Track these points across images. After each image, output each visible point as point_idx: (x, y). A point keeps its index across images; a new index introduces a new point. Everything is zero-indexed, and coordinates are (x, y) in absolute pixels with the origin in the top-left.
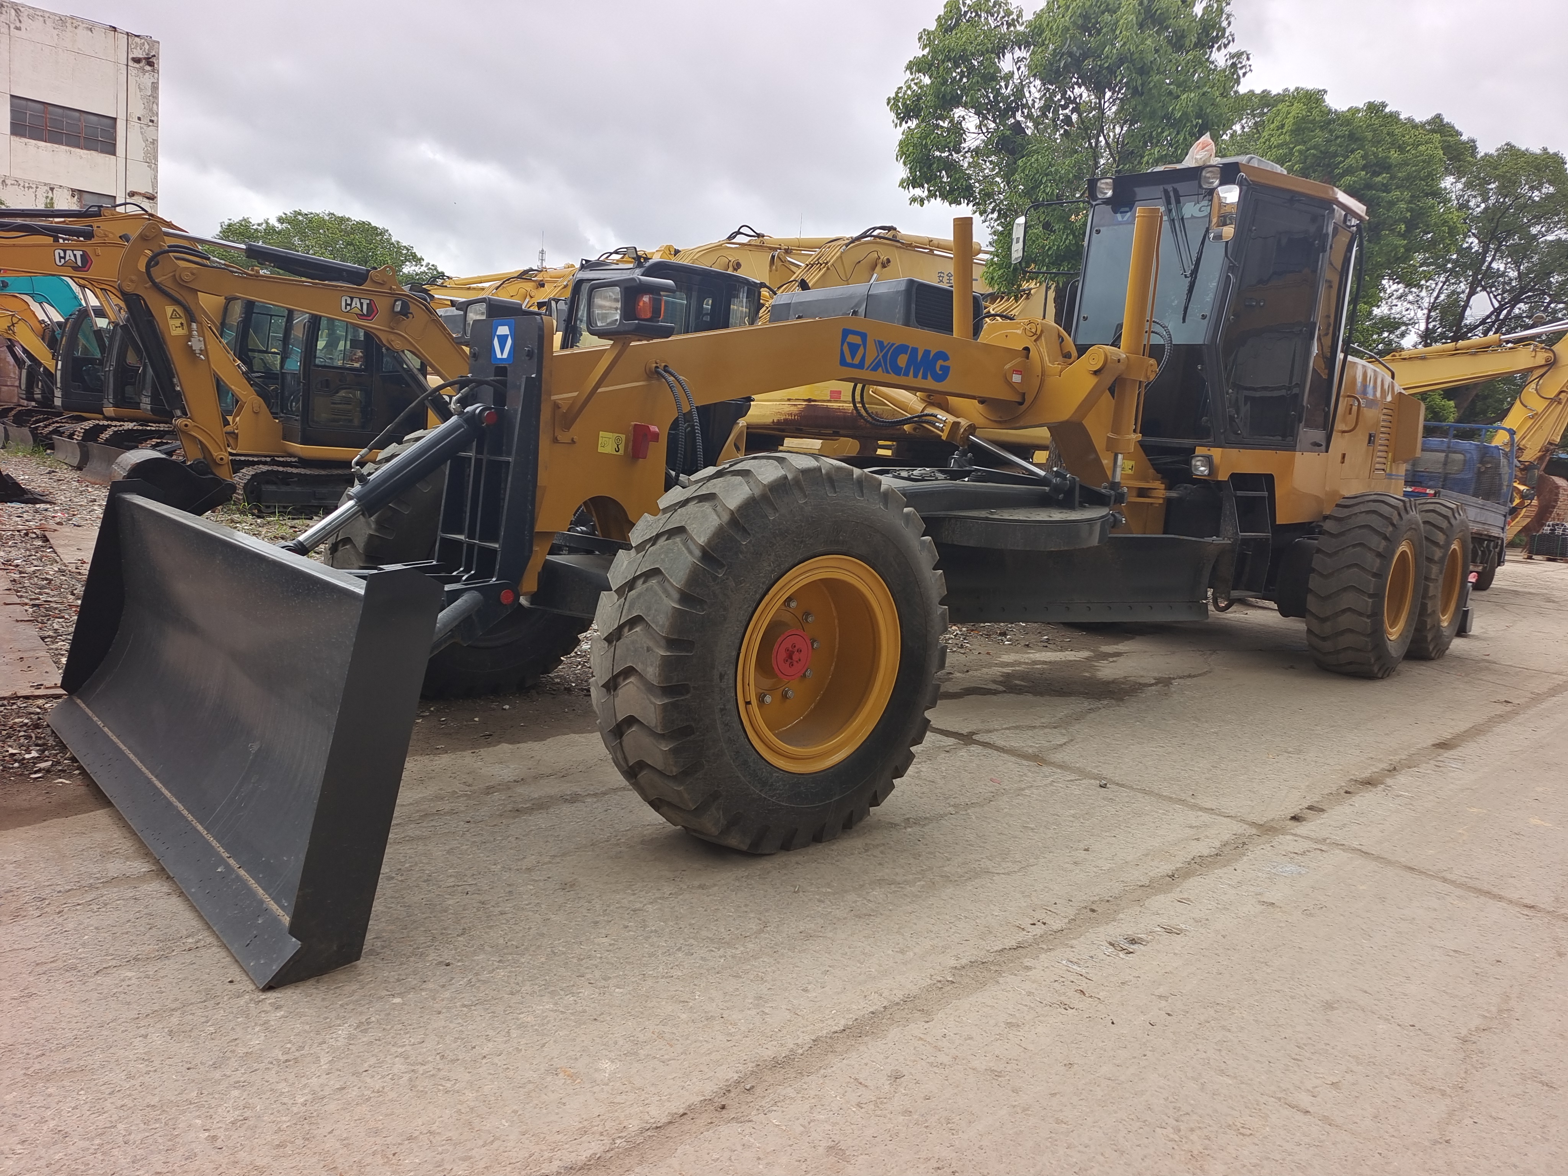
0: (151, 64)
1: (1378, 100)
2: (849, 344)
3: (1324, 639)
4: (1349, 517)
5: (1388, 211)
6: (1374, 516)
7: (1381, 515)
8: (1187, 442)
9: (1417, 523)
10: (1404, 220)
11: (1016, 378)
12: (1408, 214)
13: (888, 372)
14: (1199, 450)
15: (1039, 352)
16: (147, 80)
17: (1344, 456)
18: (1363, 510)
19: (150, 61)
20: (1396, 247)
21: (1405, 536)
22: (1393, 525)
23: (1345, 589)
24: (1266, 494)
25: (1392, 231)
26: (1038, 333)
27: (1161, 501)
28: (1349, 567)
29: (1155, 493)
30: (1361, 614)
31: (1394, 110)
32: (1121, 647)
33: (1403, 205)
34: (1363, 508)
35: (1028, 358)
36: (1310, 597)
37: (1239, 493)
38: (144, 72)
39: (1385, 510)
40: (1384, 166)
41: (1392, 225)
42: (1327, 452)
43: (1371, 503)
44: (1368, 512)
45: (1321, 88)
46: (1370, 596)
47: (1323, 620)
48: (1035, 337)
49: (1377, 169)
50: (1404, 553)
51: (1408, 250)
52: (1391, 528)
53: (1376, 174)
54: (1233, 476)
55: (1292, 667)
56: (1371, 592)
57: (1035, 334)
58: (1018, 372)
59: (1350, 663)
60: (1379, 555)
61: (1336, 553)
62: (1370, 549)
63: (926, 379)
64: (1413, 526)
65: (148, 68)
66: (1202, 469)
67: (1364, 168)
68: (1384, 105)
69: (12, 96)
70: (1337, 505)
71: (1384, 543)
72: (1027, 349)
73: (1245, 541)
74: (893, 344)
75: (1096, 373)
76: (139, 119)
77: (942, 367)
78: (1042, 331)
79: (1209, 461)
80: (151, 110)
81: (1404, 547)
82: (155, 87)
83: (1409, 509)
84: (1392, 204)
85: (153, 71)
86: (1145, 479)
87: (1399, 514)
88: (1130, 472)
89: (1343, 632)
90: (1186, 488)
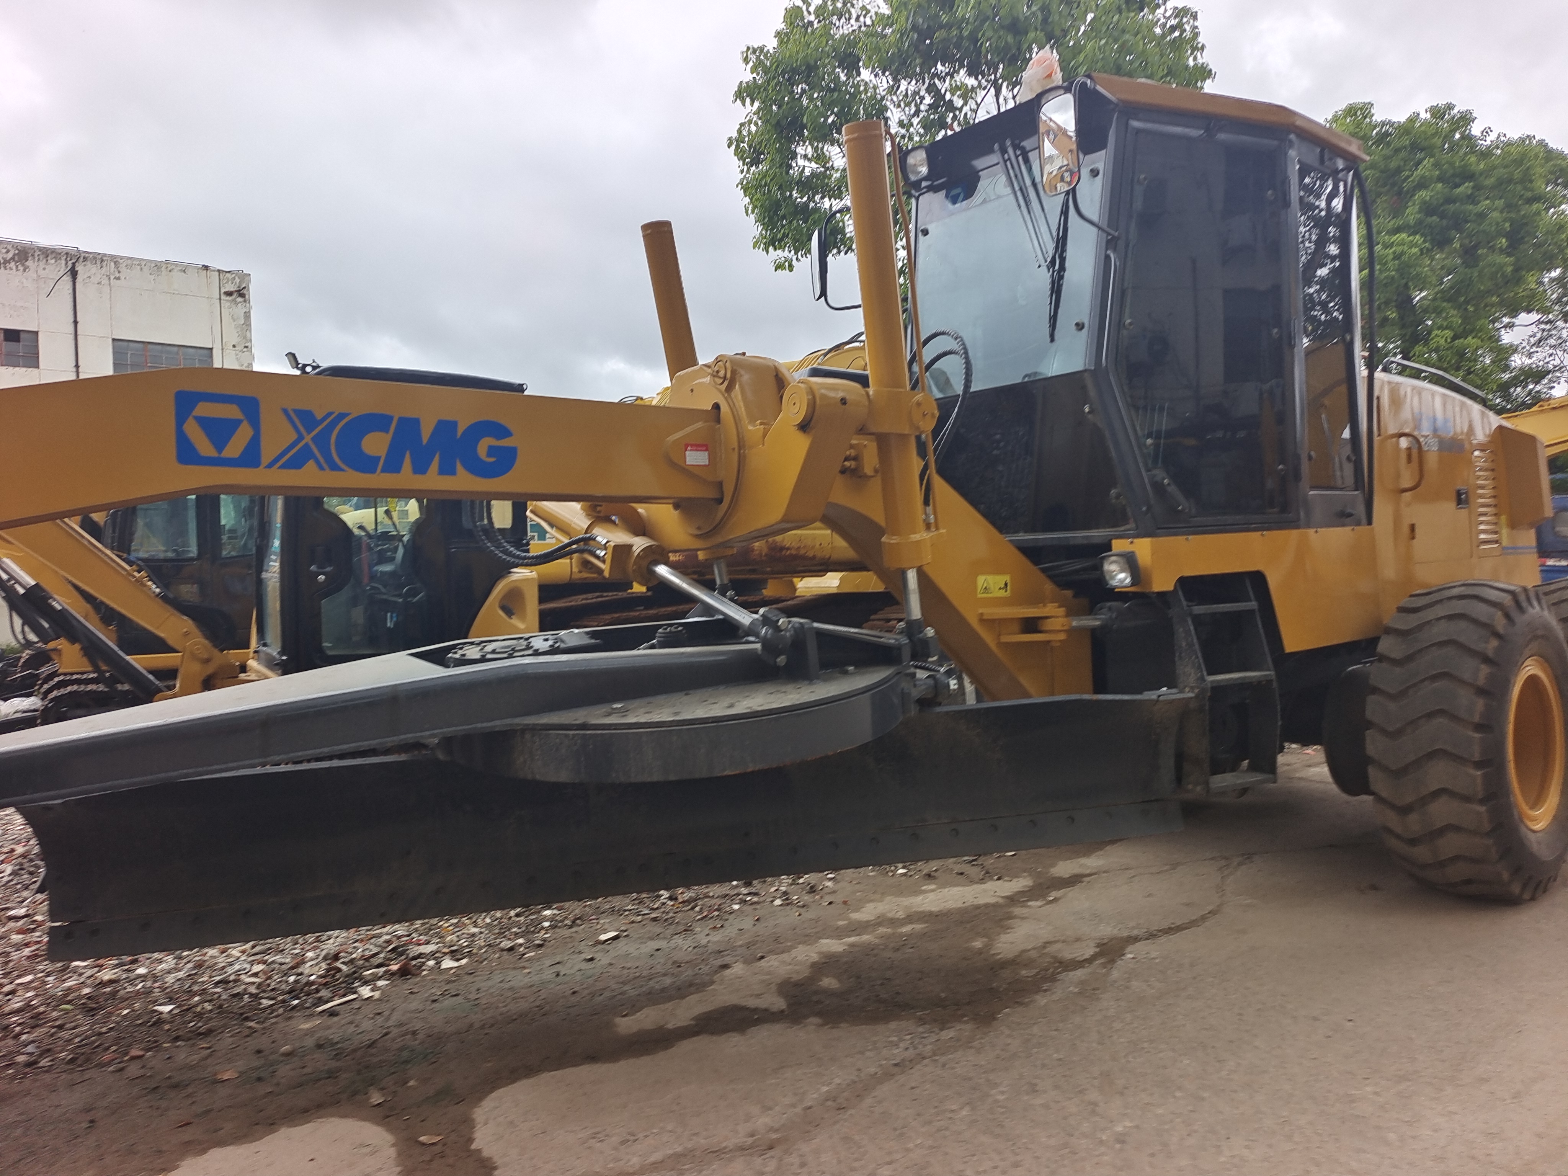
0: (242, 295)
1: (1441, 102)
2: (206, 423)
3: (1413, 842)
4: (1420, 627)
5: (1480, 224)
6: (1462, 624)
7: (1475, 622)
8: (1097, 534)
9: (1547, 627)
10: (1500, 233)
11: (696, 458)
12: (1507, 225)
13: (334, 467)
14: (1118, 545)
15: (732, 408)
16: (240, 310)
17: (1412, 528)
18: (1442, 614)
19: (241, 293)
20: (1501, 267)
21: (1527, 652)
22: (1497, 635)
23: (1431, 755)
24: (1253, 605)
25: (1492, 249)
26: (728, 375)
27: (1062, 636)
28: (1430, 715)
29: (1049, 625)
30: (1467, 799)
31: (1463, 108)
32: (1091, 862)
33: (1495, 215)
34: (1441, 611)
35: (718, 420)
36: (1373, 772)
37: (1199, 610)
38: (236, 304)
39: (1480, 611)
40: (1467, 175)
41: (1489, 243)
42: (1370, 522)
43: (1454, 602)
44: (1451, 617)
45: (1367, 101)
46: (1478, 765)
47: (1405, 810)
48: (726, 383)
49: (1457, 180)
50: (1532, 680)
51: (1517, 270)
52: (1494, 643)
53: (1457, 186)
54: (1184, 582)
55: (1374, 887)
56: (1477, 757)
57: (725, 378)
58: (698, 447)
59: (1469, 882)
60: (1481, 692)
61: (1403, 693)
62: (1462, 682)
63: (453, 472)
64: (1539, 633)
65: (240, 299)
66: (1122, 576)
67: (1440, 179)
68: (1450, 107)
69: (114, 340)
70: (1401, 610)
71: (1485, 670)
72: (716, 407)
73: (1218, 690)
74: (342, 416)
75: (804, 427)
76: (234, 346)
77: (492, 451)
78: (734, 372)
79: (1130, 562)
80: (245, 337)
81: (1531, 668)
82: (247, 315)
83: (1525, 604)
84: (1482, 216)
85: (245, 301)
86: (1037, 600)
87: (1507, 616)
88: (1002, 593)
89: (1442, 831)
90: (1110, 609)
